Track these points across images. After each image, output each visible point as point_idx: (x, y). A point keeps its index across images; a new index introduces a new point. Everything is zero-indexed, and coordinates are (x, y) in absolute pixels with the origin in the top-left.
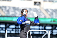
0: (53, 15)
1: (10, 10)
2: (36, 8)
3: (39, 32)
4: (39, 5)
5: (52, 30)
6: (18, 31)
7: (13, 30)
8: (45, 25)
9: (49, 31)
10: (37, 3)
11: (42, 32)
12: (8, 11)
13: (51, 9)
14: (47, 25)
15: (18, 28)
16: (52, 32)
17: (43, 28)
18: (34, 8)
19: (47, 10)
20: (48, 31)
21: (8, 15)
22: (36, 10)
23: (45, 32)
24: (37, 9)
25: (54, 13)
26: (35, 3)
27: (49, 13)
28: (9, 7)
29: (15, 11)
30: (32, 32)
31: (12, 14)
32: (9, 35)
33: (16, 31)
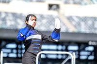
0: (80, 26)
1: (7, 18)
2: (51, 15)
3: (57, 54)
4: (57, 10)
5: (79, 51)
6: (21, 53)
7: (12, 52)
8: (66, 44)
9: (74, 53)
10: (54, 7)
11: (62, 55)
12: (4, 20)
13: (77, 17)
14: (70, 43)
15: (22, 49)
16: (79, 55)
17: (64, 48)
18: (48, 15)
19: (70, 19)
20: (72, 54)
21: (4, 26)
22: (52, 18)
23: (67, 55)
24: (54, 17)
25: (83, 24)
26: (50, 6)
27: (74, 23)
28: (6, 13)
29: (16, 20)
30: (45, 54)
31: (11, 25)
32: (5, 61)
33: (17, 53)
